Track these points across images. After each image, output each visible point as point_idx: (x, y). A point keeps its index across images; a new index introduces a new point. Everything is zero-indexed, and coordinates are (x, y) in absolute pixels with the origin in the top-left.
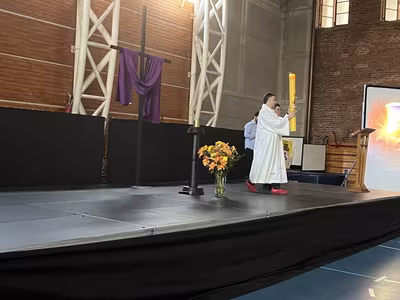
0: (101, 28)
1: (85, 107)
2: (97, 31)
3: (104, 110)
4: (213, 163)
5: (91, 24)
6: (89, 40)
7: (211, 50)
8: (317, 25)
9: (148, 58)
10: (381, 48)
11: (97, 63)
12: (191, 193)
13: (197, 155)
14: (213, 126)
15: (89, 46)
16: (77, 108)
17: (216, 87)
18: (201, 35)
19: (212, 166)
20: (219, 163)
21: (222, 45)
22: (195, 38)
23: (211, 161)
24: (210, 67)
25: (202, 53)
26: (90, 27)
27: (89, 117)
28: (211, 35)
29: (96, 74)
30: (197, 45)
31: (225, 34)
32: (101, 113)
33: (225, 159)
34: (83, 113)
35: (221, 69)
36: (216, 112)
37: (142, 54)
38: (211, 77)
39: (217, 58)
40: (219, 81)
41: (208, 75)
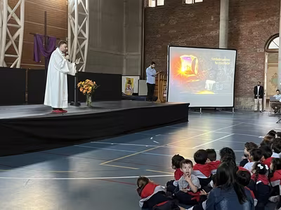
0: (14, 15)
1: (6, 62)
2: (12, 17)
3: (18, 63)
5: (8, 14)
6: (8, 23)
7: (80, 23)
8: (145, 6)
9: (48, 38)
10: (183, 20)
11: (12, 36)
12: (74, 105)
13: (77, 86)
14: (83, 71)
16: (2, 63)
18: (73, 14)
19: (84, 91)
21: (86, 21)
22: (70, 16)
23: (84, 89)
24: (80, 35)
25: (74, 26)
26: (8, 15)
27: (8, 68)
28: (79, 15)
29: (12, 42)
30: (71, 21)
31: (88, 14)
32: (16, 65)
33: (91, 88)
34: (5, 66)
35: (86, 36)
36: (85, 62)
38: (81, 41)
39: (84, 29)
40: (86, 43)
41: (78, 39)
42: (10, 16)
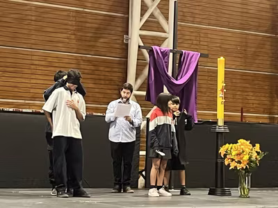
0: (158, 13)
5: (144, 9)
6: (141, 29)
15: (142, 37)
23: (233, 160)
37: (174, 51)
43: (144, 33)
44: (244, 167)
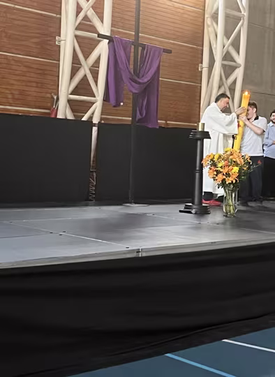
0: (91, 13)
1: (73, 111)
2: (86, 18)
3: (95, 113)
4: (220, 175)
5: (79, 9)
6: (77, 29)
7: (227, 34)
9: (143, 49)
11: (86, 57)
12: (193, 211)
15: (76, 37)
16: (64, 112)
17: (235, 82)
18: (215, 17)
19: (219, 178)
20: (228, 175)
21: (242, 29)
22: (208, 21)
23: (218, 172)
24: (227, 56)
25: (216, 40)
26: (78, 13)
27: (77, 122)
28: (227, 17)
29: (84, 71)
30: (211, 29)
31: (245, 13)
32: (91, 118)
33: (236, 169)
34: (70, 116)
35: (240, 59)
37: (136, 44)
38: (228, 70)
39: (236, 45)
40: (239, 74)
41: (224, 66)
42: (82, 15)
43: (79, 33)
44: (234, 182)
